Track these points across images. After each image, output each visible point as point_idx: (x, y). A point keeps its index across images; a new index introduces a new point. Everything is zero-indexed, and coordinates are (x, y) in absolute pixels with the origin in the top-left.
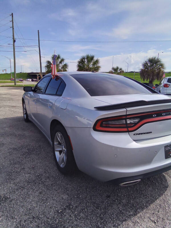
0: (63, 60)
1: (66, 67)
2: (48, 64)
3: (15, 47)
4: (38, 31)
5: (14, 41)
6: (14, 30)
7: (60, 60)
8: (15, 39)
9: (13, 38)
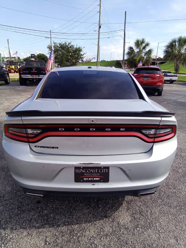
0: (147, 45)
1: (150, 54)
2: (130, 51)
3: (100, 34)
4: (126, 12)
5: (100, 27)
6: (101, 14)
7: (144, 45)
8: (100, 25)
9: (99, 24)
